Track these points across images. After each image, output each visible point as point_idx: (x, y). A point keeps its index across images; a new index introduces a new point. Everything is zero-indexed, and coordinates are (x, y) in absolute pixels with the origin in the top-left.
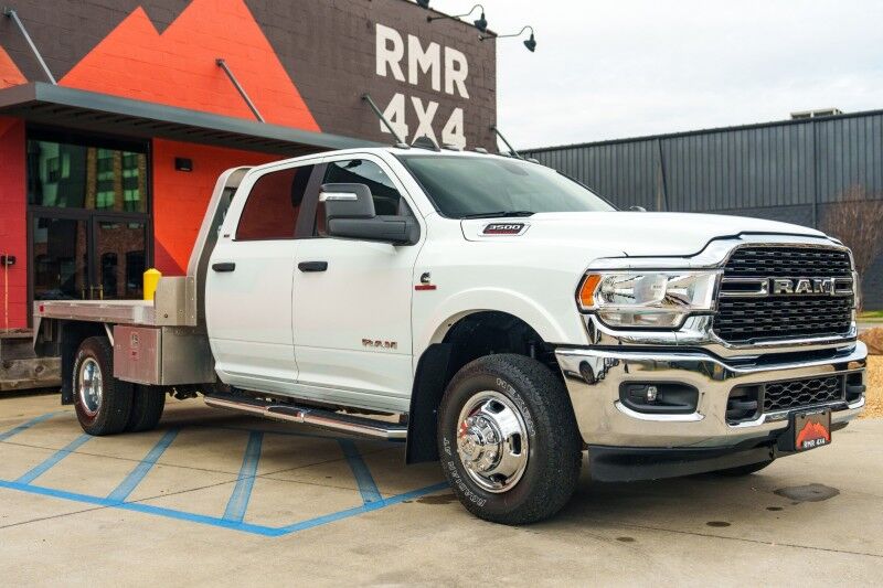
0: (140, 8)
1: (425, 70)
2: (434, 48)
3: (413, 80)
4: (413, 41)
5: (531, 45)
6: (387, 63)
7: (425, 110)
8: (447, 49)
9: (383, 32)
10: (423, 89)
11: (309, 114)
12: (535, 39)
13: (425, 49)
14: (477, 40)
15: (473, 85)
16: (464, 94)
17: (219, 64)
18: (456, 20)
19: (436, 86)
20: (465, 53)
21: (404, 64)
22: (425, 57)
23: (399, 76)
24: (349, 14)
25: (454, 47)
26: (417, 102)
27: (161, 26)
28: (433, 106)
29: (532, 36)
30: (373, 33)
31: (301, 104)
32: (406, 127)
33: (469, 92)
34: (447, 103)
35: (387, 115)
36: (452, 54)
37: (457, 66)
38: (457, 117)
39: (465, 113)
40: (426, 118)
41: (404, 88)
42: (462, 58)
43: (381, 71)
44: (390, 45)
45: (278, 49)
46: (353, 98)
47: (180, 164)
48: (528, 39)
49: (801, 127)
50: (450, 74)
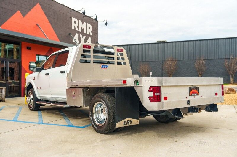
0: (19, 11)
1: (83, 28)
2: (85, 23)
3: (80, 30)
4: (80, 21)
5: (106, 24)
6: (75, 27)
7: (83, 37)
8: (88, 24)
9: (74, 19)
10: (82, 33)
11: (57, 37)
12: (107, 23)
13: (83, 24)
14: (94, 22)
15: (93, 32)
16: (91, 34)
17: (37, 25)
18: (90, 17)
19: (85, 32)
20: (91, 25)
21: (78, 27)
22: (83, 25)
23: (77, 29)
24: (66, 15)
25: (89, 23)
26: (81, 36)
27: (24, 15)
28: (84, 37)
29: (107, 22)
30: (71, 19)
31: (55, 35)
32: (78, 41)
33: (92, 34)
34: (88, 36)
35: (75, 38)
36: (89, 25)
37: (90, 28)
38: (90, 39)
39: (91, 38)
40: (83, 39)
41: (78, 32)
42: (90, 26)
43: (73, 28)
44: (75, 22)
45: (50, 22)
46: (67, 34)
47: (28, 48)
48: (106, 23)
49: (159, 44)
50: (88, 30)
